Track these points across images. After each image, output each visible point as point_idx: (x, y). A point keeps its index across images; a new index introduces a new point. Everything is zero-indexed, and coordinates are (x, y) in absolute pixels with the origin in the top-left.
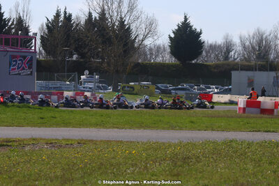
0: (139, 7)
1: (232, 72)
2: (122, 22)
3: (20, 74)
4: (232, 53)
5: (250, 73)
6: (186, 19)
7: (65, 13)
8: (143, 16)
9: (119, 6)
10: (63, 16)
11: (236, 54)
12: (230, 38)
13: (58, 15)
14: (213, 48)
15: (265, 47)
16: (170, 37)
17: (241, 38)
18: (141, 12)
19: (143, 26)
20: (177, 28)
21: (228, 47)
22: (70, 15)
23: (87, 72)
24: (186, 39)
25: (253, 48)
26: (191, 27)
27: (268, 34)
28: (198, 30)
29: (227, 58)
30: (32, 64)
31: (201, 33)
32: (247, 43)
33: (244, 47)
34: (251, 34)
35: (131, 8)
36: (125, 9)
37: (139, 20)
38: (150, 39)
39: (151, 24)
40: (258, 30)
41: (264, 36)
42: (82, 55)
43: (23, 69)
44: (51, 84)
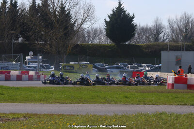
1: (162, 52)
2: (62, 8)
4: (162, 35)
5: (178, 53)
6: (120, 5)
8: (81, 2)
10: (9, 3)
11: (165, 35)
13: (4, 2)
14: (145, 30)
15: (191, 29)
16: (106, 21)
17: (169, 21)
19: (82, 11)
20: (112, 13)
21: (158, 30)
22: (16, 2)
23: (31, 53)
25: (180, 30)
26: (125, 12)
28: (131, 15)
29: (157, 39)
31: (133, 17)
32: (175, 26)
33: (172, 29)
34: (179, 18)
37: (78, 6)
38: (88, 23)
39: (89, 10)
40: (185, 14)
41: (190, 20)
42: (27, 38)
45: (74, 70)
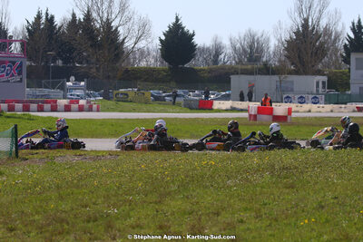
0: (131, 7)
1: (232, 76)
3: (8, 81)
4: (222, 56)
6: (177, 20)
7: (47, 14)
8: (135, 17)
9: (110, 7)
10: (44, 18)
11: (227, 56)
12: (219, 40)
13: (39, 17)
14: (203, 50)
15: (257, 49)
16: (161, 40)
17: (231, 39)
18: (133, 13)
19: (136, 27)
20: (167, 29)
21: (218, 50)
22: (52, 17)
23: (73, 78)
24: (178, 42)
25: (244, 50)
26: (183, 28)
27: (259, 35)
28: (191, 32)
29: (216, 61)
30: (21, 70)
31: (194, 35)
32: (238, 45)
33: (235, 49)
34: (242, 36)
35: (123, 9)
36: (116, 9)
37: (131, 22)
38: (144, 42)
39: (144, 26)
40: (250, 31)
41: (256, 38)
42: (66, 61)
43: (13, 75)
44: (38, 91)
45: (129, 99)
